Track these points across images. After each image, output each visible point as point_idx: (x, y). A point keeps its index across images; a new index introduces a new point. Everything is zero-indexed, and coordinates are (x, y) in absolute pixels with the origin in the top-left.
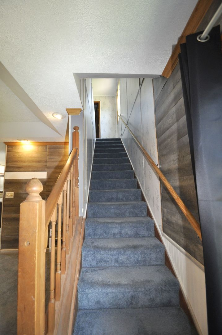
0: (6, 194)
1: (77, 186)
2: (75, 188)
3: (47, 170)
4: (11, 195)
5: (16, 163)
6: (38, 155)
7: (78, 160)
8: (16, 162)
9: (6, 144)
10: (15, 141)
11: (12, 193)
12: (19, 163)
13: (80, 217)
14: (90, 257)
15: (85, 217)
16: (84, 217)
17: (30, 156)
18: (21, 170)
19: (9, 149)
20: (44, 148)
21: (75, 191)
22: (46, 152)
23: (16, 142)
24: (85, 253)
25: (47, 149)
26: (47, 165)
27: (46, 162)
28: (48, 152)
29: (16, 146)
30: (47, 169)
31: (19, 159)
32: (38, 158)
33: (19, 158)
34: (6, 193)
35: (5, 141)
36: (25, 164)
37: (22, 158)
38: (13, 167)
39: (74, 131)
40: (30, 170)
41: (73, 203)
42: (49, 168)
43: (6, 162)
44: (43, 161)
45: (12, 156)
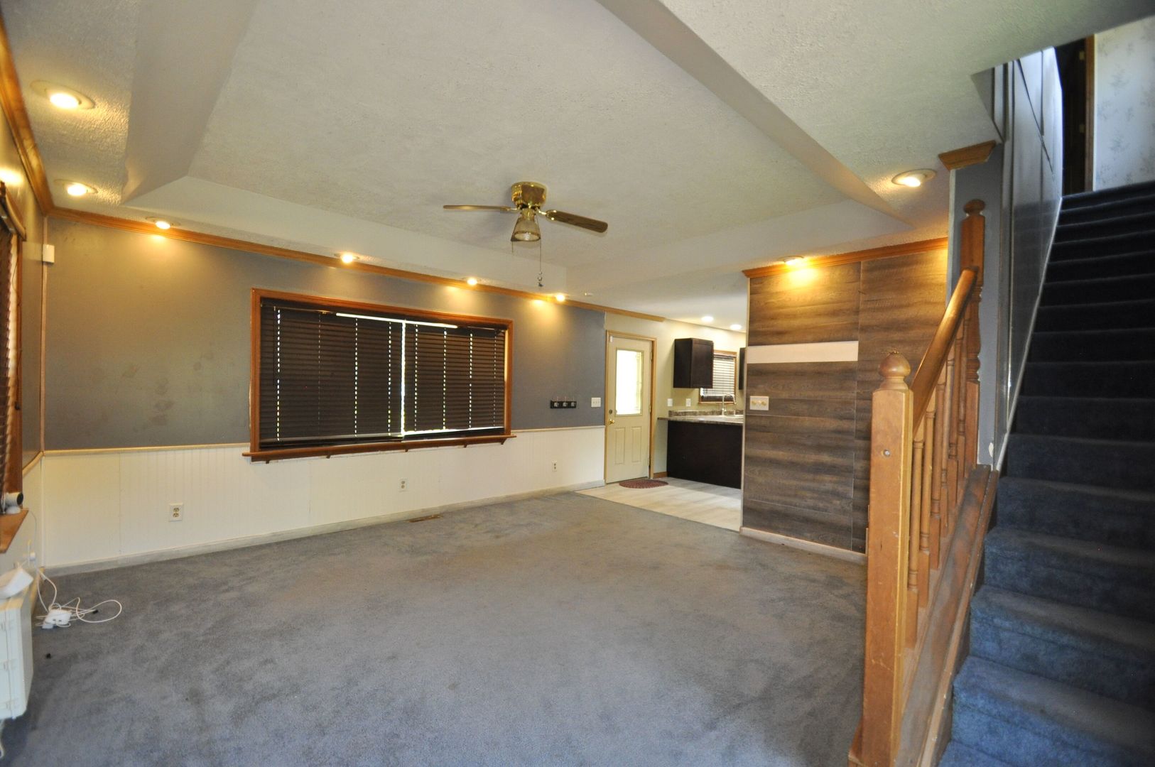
0: (751, 400)
1: (974, 379)
2: (966, 384)
3: (859, 337)
4: (763, 403)
5: (773, 321)
6: (832, 295)
7: (980, 304)
8: (772, 319)
9: (748, 276)
10: (770, 264)
11: (766, 399)
12: (780, 322)
13: (981, 466)
14: (1010, 565)
15: (998, 468)
16: (994, 467)
17: (809, 298)
18: (786, 338)
19: (755, 286)
20: (849, 271)
21: (966, 391)
22: (858, 283)
23: (773, 267)
24: (994, 551)
25: (859, 271)
26: (860, 321)
27: (857, 312)
28: (864, 282)
29: (770, 276)
30: (858, 334)
31: (781, 310)
32: (833, 303)
33: (779, 308)
34: (752, 398)
35: (747, 268)
36: (796, 323)
37: (789, 307)
38: (765, 334)
39: (967, 215)
40: (810, 337)
41: (958, 424)
42: (864, 329)
43: (750, 321)
44: (847, 310)
45: (762, 304)
